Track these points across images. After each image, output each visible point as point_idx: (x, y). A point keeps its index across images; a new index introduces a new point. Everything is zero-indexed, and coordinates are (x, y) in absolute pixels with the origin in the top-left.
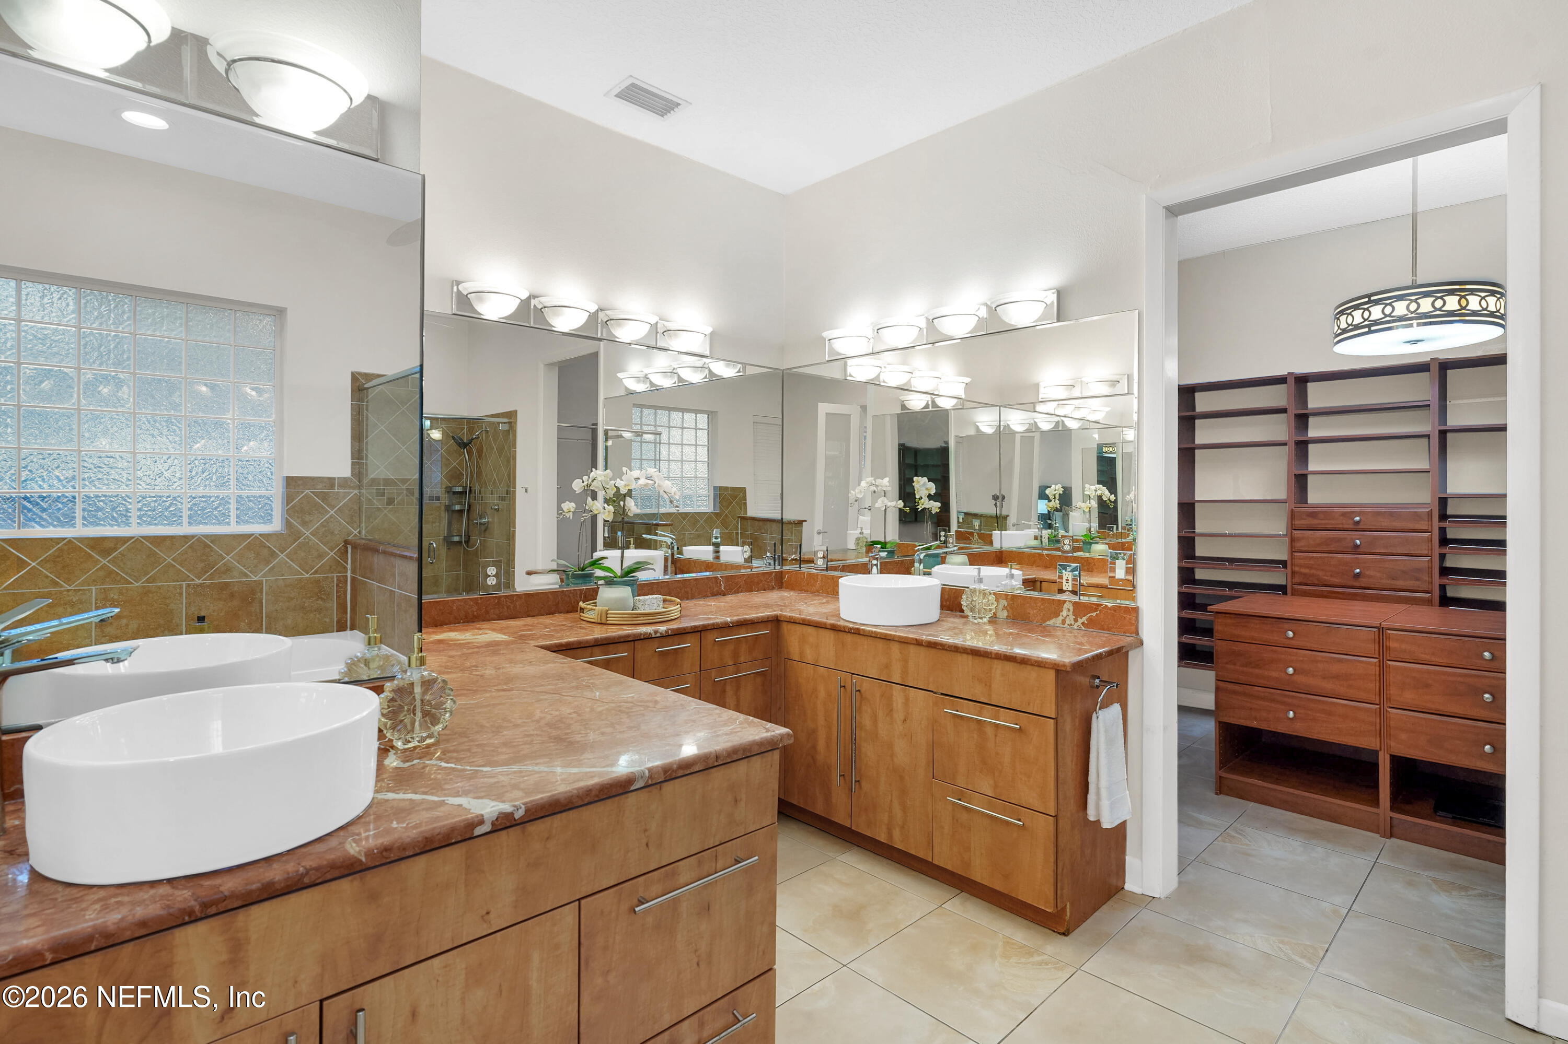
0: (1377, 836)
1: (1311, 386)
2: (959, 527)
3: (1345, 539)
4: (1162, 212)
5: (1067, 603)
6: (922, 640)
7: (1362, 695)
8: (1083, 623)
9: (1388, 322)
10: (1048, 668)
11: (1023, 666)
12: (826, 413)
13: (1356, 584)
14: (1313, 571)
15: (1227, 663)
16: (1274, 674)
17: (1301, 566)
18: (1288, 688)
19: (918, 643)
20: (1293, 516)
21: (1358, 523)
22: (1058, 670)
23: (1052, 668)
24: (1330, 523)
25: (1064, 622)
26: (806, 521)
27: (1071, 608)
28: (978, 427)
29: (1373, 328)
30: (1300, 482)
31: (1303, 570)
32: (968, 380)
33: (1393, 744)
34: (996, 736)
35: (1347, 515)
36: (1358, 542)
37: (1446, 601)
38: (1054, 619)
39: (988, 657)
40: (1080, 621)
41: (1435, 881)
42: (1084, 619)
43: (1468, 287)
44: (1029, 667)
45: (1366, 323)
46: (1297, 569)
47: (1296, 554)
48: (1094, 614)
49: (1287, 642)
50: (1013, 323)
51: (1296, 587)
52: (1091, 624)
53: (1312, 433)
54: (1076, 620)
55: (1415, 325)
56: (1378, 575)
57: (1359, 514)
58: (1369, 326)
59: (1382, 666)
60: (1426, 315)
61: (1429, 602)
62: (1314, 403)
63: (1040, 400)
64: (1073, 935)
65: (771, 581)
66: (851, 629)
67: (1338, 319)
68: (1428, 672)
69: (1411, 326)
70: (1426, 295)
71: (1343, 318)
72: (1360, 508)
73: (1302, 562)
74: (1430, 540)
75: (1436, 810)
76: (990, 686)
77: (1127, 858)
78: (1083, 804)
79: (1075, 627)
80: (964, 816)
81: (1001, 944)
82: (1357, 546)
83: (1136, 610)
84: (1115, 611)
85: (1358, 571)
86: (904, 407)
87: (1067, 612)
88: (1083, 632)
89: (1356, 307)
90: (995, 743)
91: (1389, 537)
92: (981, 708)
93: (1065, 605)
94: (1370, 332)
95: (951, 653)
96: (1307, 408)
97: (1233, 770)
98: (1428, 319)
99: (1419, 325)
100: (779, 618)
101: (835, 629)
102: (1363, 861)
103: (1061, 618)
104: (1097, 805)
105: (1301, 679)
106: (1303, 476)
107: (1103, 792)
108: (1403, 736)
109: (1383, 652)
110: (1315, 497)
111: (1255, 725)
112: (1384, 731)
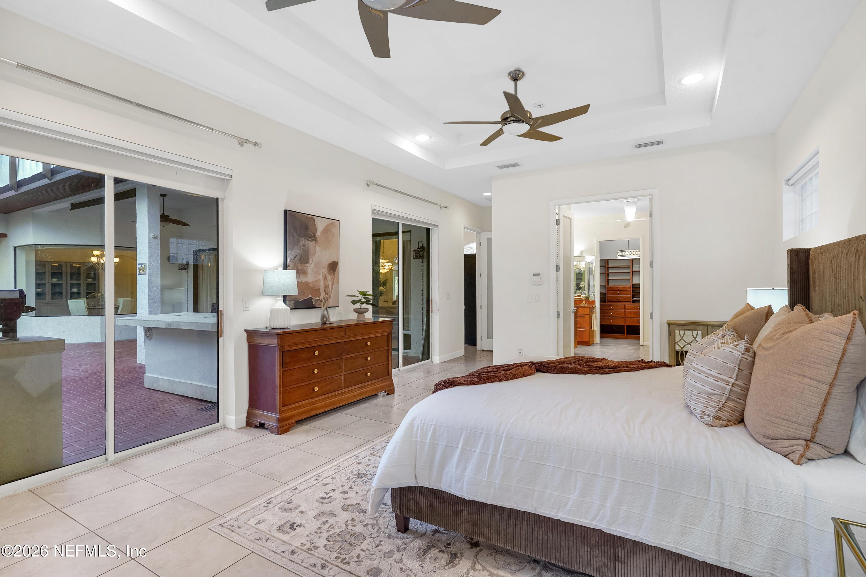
0: (624, 339)
1: (610, 262)
3: (617, 292)
7: (622, 316)
13: (618, 301)
14: (610, 298)
16: (609, 315)
17: (608, 297)
18: (611, 316)
20: (607, 288)
21: (619, 289)
23: (588, 309)
24: (613, 289)
33: (627, 324)
35: (617, 287)
36: (619, 293)
47: (607, 295)
49: (612, 309)
51: (608, 301)
53: (610, 271)
56: (622, 299)
59: (625, 311)
60: (630, 255)
62: (610, 265)
64: (591, 346)
68: (631, 312)
70: (631, 251)
72: (620, 286)
74: (631, 292)
75: (632, 333)
77: (595, 338)
85: (619, 298)
87: (584, 302)
91: (624, 292)
104: (593, 328)
105: (613, 315)
106: (608, 280)
107: (594, 325)
108: (628, 322)
109: (625, 309)
110: (611, 284)
111: (606, 324)
112: (625, 321)
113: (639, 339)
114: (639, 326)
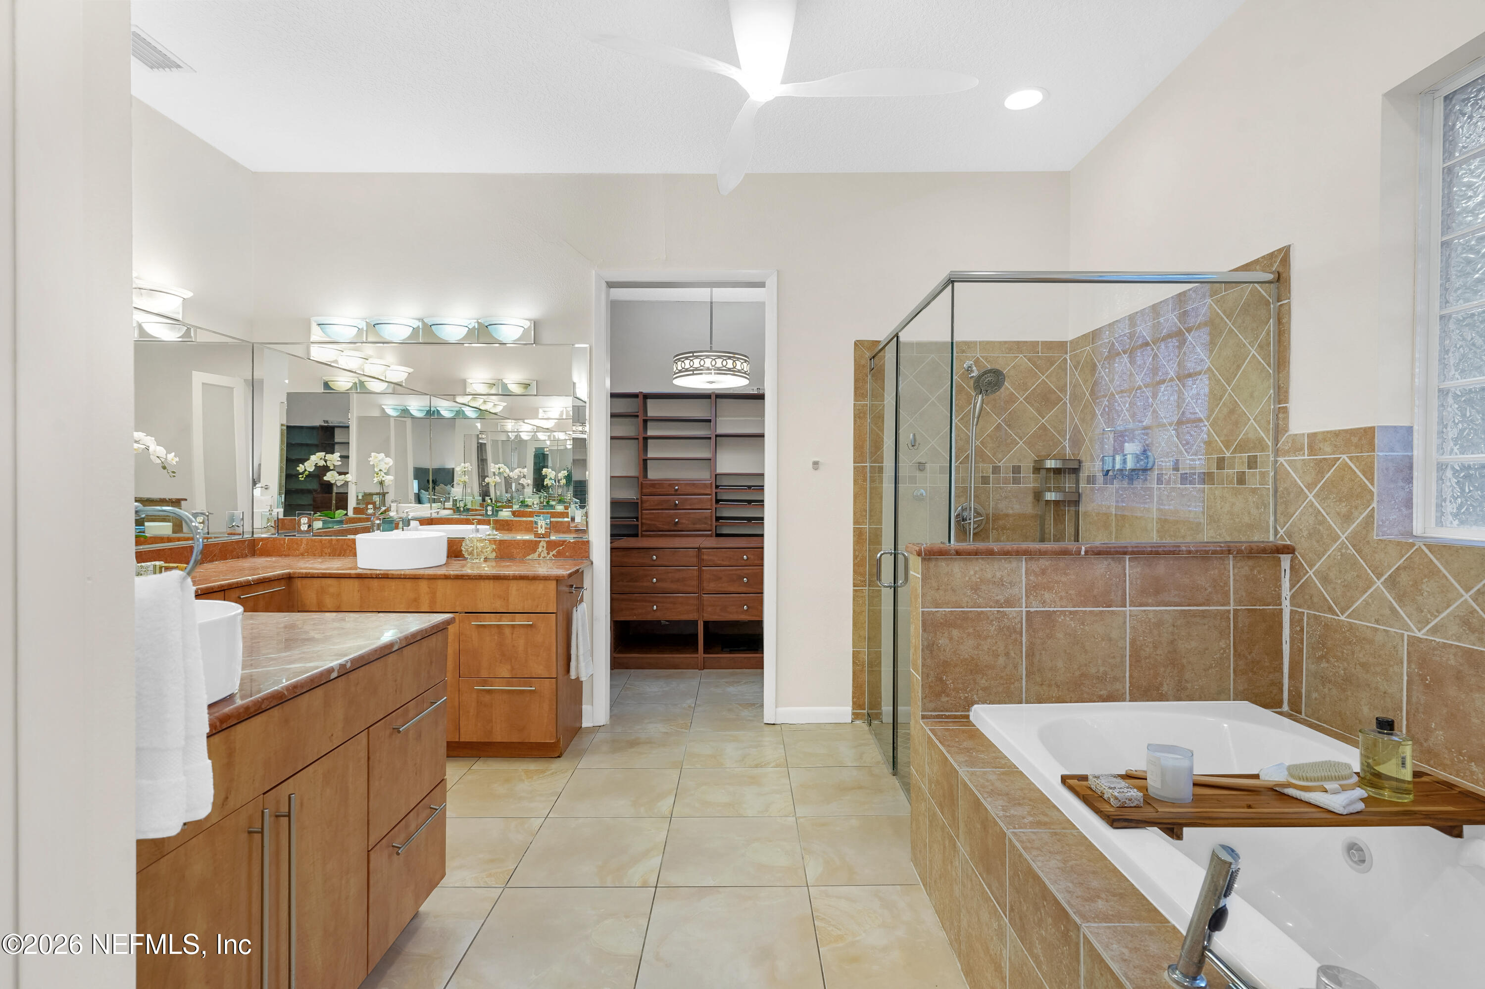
0: (697, 670)
1: (650, 402)
2: (358, 504)
3: (670, 500)
4: (604, 285)
5: (542, 542)
6: (450, 575)
7: (690, 589)
8: (553, 555)
9: (701, 370)
10: (551, 580)
11: (533, 581)
12: (203, 384)
13: (676, 528)
14: (653, 522)
15: (618, 582)
16: (645, 584)
17: (646, 519)
18: (653, 591)
19: (446, 577)
20: (642, 486)
21: (677, 490)
22: (558, 580)
23: (554, 580)
24: (658, 491)
25: (539, 556)
26: (186, 500)
27: (545, 546)
28: (383, 409)
29: (695, 372)
30: (644, 463)
31: (648, 522)
32: (411, 370)
33: (705, 615)
34: (512, 634)
35: (672, 486)
36: (677, 502)
37: (718, 535)
38: (532, 555)
39: (506, 579)
40: (551, 554)
41: (727, 682)
42: (554, 552)
43: (736, 356)
44: (538, 582)
45: (691, 368)
46: (644, 521)
47: (644, 511)
48: (561, 548)
49: (652, 563)
50: (500, 339)
51: (643, 533)
52: (559, 555)
53: (650, 432)
54: (548, 554)
55: (713, 373)
56: (687, 522)
57: (677, 485)
58: (693, 371)
59: (700, 571)
60: (719, 369)
61: (711, 536)
62: (651, 413)
63: (467, 393)
64: (564, 755)
65: (244, 549)
66: (379, 574)
67: (677, 363)
68: (721, 571)
69: (711, 373)
70: (719, 357)
71: (679, 363)
72: (678, 482)
73: (647, 516)
74: (711, 500)
75: (722, 650)
76: (508, 600)
77: (584, 707)
78: (568, 670)
79: (548, 558)
80: (487, 698)
81: (523, 773)
82: (676, 505)
83: (588, 542)
84: (575, 544)
85: (677, 520)
86: (326, 385)
87: (542, 548)
88: (554, 561)
89: (687, 358)
90: (512, 638)
91: (691, 499)
92: (501, 616)
93: (541, 544)
94: (693, 374)
95: (476, 581)
96: (647, 416)
97: (620, 652)
98: (720, 371)
99: (715, 373)
100: (292, 576)
101: (360, 577)
102: (695, 683)
103: (537, 553)
104: (577, 667)
105: (660, 585)
106: (645, 461)
107: (581, 658)
108: (710, 609)
109: (700, 563)
110: (652, 475)
111: (635, 618)
112: (700, 608)
113: (761, 667)
114: (759, 624)
